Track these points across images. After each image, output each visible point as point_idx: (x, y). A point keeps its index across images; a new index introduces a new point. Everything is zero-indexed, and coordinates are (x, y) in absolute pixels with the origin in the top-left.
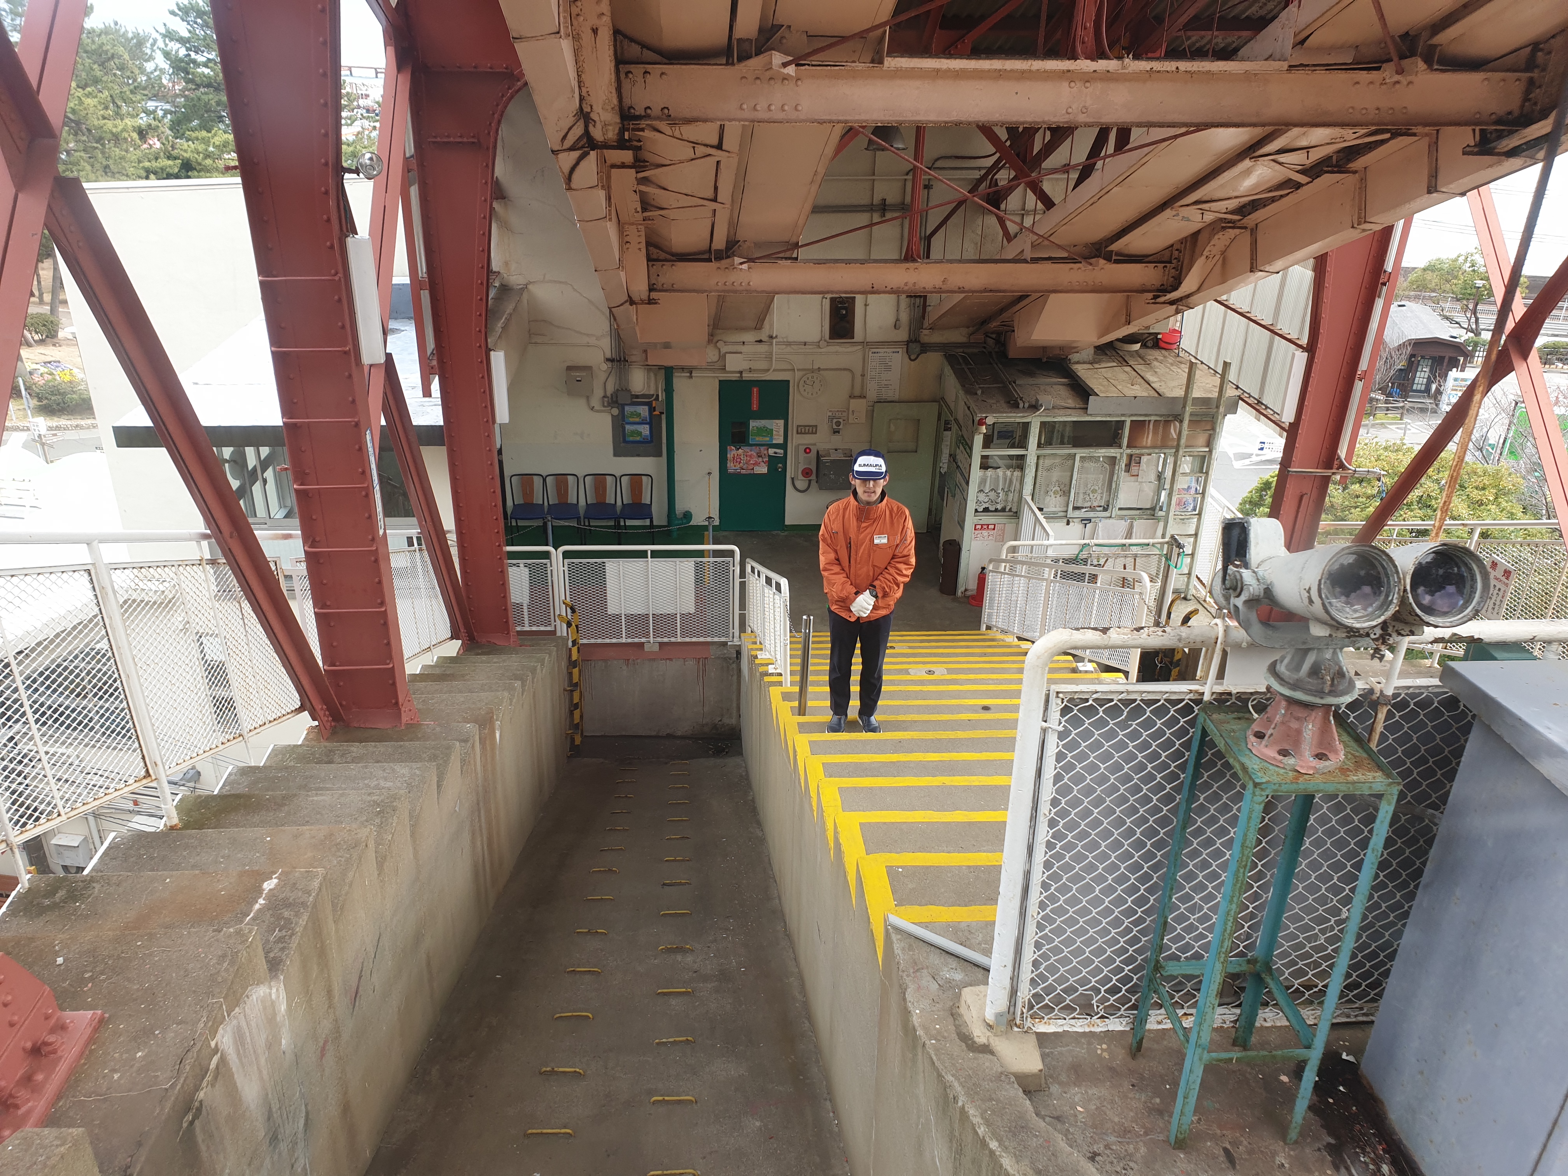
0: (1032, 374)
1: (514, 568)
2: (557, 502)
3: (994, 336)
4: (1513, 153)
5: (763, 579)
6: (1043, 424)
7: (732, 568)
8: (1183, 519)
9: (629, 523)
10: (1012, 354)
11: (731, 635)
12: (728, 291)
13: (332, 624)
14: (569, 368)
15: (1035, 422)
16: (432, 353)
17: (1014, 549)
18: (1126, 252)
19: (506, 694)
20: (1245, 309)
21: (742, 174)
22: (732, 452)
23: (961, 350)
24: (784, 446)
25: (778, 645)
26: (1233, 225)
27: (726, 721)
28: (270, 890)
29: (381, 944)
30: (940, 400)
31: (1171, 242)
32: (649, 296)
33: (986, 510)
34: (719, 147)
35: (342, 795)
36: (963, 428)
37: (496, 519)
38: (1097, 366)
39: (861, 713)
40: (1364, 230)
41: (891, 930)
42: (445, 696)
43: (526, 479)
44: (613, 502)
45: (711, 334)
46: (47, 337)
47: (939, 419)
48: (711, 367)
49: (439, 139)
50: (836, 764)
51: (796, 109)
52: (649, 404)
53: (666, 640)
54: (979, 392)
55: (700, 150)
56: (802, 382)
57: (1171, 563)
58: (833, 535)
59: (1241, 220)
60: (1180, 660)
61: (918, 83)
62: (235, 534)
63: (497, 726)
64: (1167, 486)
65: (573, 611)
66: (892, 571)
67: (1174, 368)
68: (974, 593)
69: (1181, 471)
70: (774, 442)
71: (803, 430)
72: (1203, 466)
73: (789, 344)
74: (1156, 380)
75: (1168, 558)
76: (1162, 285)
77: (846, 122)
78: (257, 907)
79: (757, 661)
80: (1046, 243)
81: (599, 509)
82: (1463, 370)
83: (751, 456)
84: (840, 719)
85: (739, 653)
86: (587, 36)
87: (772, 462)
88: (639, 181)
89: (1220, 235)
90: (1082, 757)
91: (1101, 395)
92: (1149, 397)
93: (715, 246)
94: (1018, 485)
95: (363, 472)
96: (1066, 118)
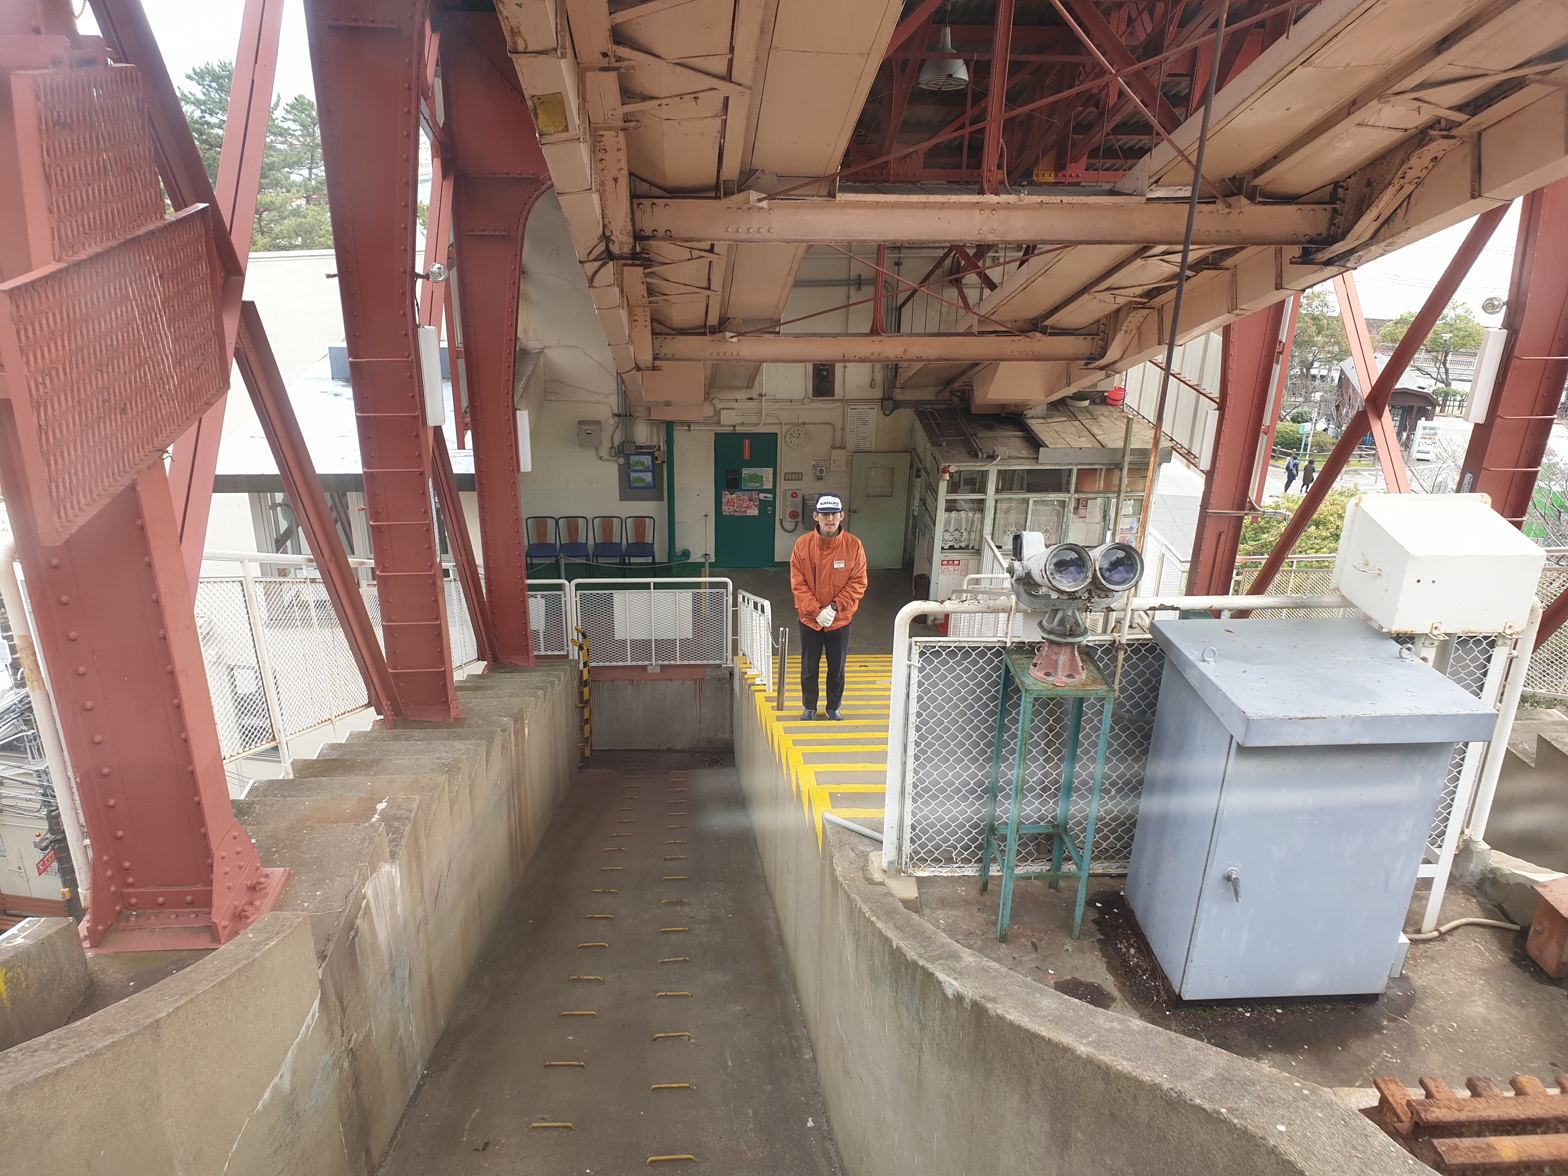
0: (990, 428)
1: (533, 599)
2: (568, 542)
3: (959, 394)
4: (1328, 263)
5: (751, 605)
6: (999, 471)
7: (725, 599)
9: (634, 560)
10: (974, 410)
11: (725, 658)
12: (721, 360)
14: (581, 423)
15: (993, 471)
16: (466, 411)
17: (977, 581)
18: (1059, 326)
19: (531, 699)
21: (730, 270)
22: (727, 497)
23: (930, 407)
24: (773, 491)
25: (763, 659)
26: (1143, 306)
27: (720, 736)
28: (382, 809)
29: (451, 867)
30: (912, 451)
31: (1095, 319)
32: (653, 364)
33: (951, 548)
34: (711, 251)
35: (417, 759)
36: (931, 476)
38: (1049, 420)
39: (828, 708)
40: (1238, 315)
41: (827, 823)
43: (540, 521)
44: (619, 542)
45: (708, 393)
47: (911, 467)
48: (707, 422)
49: (475, 233)
51: (769, 231)
52: (652, 454)
53: (666, 663)
54: (944, 444)
55: (696, 253)
56: (788, 436)
58: (801, 561)
59: (1149, 302)
61: (863, 211)
62: (333, 559)
63: (526, 724)
64: (1111, 527)
65: (584, 636)
66: (849, 589)
67: (1115, 421)
68: (942, 621)
69: (1123, 513)
70: (764, 487)
71: (789, 477)
72: (1142, 507)
73: (777, 401)
74: (1101, 432)
76: (1091, 353)
77: (808, 241)
78: (374, 820)
79: (746, 676)
81: (606, 548)
82: (1433, 420)
83: (743, 500)
84: (810, 713)
85: (731, 674)
86: (610, 183)
87: (763, 505)
88: (646, 275)
89: (1134, 313)
90: (934, 685)
91: (1051, 446)
92: (1094, 448)
93: (710, 322)
94: (979, 525)
95: (425, 512)
96: (978, 237)
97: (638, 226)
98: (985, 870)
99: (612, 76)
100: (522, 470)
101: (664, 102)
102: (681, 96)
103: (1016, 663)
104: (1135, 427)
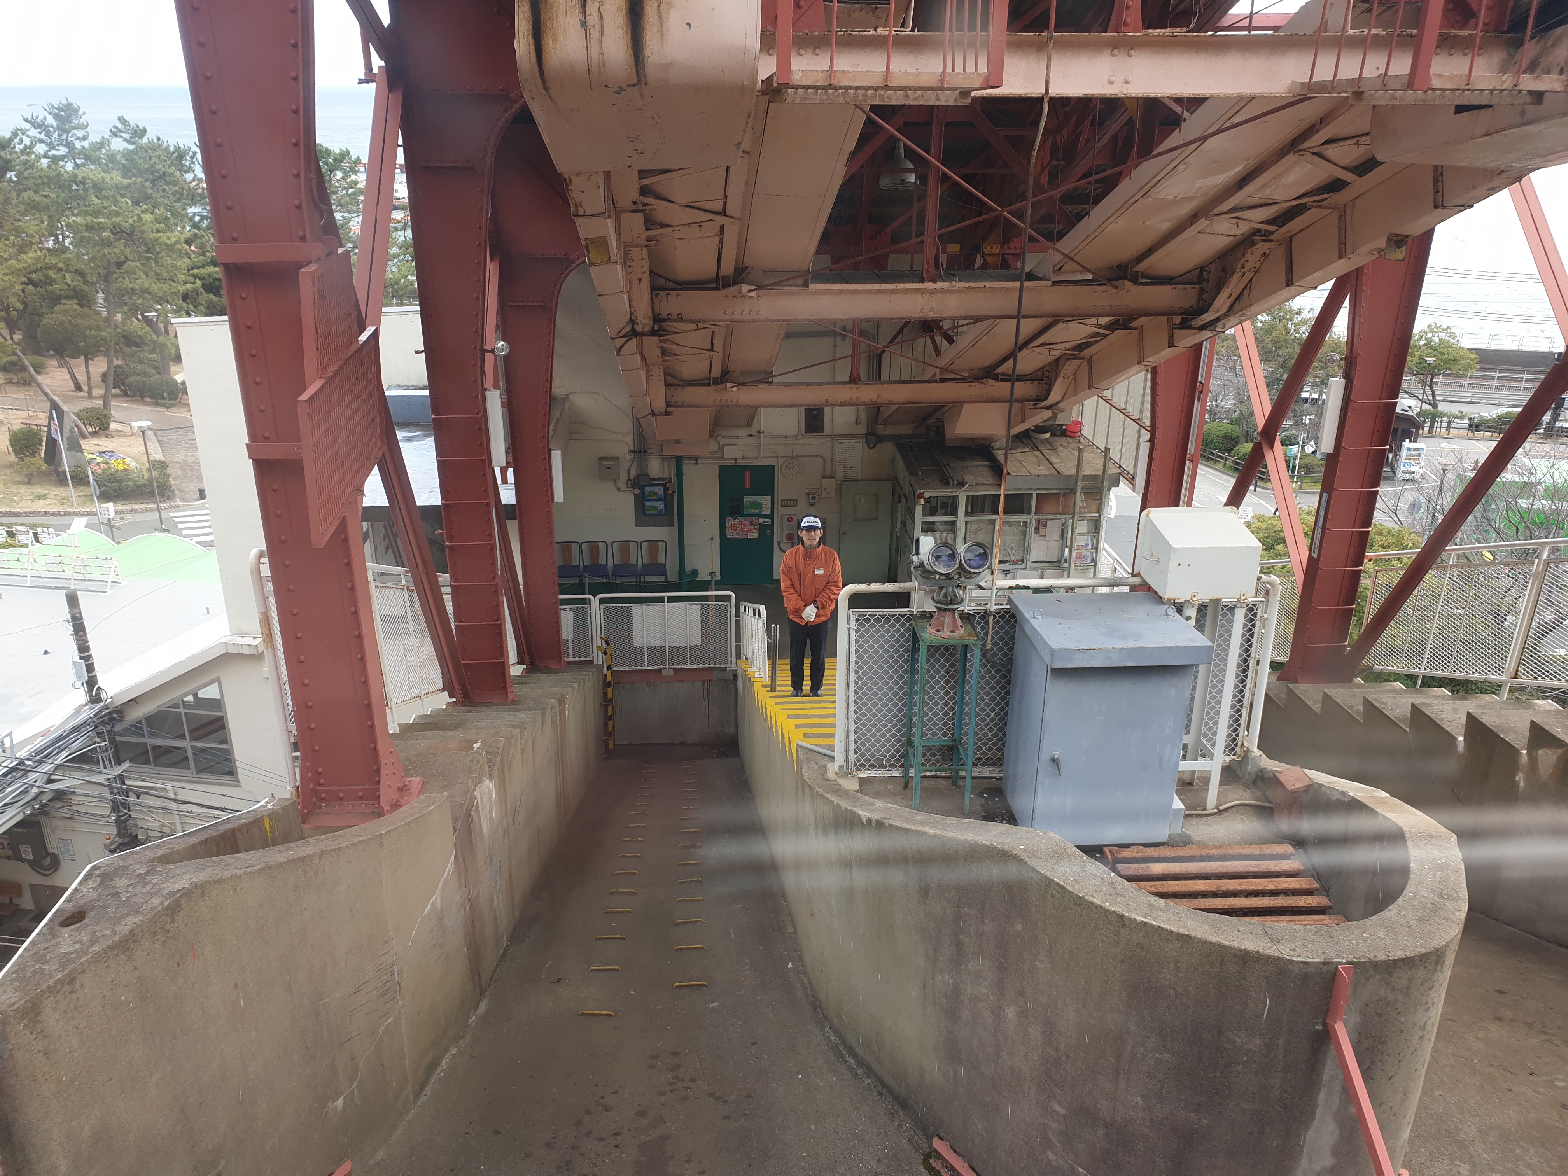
0: (962, 459)
1: (564, 611)
2: (590, 563)
3: (934, 429)
4: (1202, 328)
5: (750, 612)
6: (968, 497)
7: (729, 609)
8: (1083, 569)
9: (648, 579)
10: (947, 443)
11: (730, 662)
12: (723, 405)
13: (465, 633)
14: (601, 459)
15: (962, 496)
18: (1009, 373)
21: (729, 338)
22: (730, 522)
23: (908, 440)
24: (771, 516)
26: (1075, 357)
27: (727, 730)
30: (894, 480)
31: (1038, 367)
32: (666, 410)
36: (909, 501)
37: (553, 576)
38: (1013, 451)
40: (1146, 366)
43: (566, 545)
44: (635, 563)
45: (712, 431)
46: (100, 429)
47: (894, 494)
48: (712, 456)
51: (758, 314)
52: (664, 485)
53: (679, 667)
54: (920, 473)
55: (701, 326)
56: (784, 467)
58: (789, 569)
59: (1077, 354)
61: (831, 297)
63: (567, 708)
64: (1068, 544)
65: (607, 643)
66: (828, 591)
67: (1074, 452)
69: (1078, 531)
70: (763, 513)
71: (786, 503)
72: (1096, 526)
73: (774, 437)
74: (1058, 461)
76: (1037, 396)
77: (789, 321)
79: (747, 674)
80: (950, 368)
81: (623, 569)
82: (1419, 441)
83: (745, 525)
85: (736, 676)
87: (763, 529)
88: (661, 341)
89: (1069, 363)
90: (867, 641)
91: (1013, 474)
92: (1051, 475)
93: (713, 375)
95: (489, 535)
96: (921, 315)
97: (657, 310)
98: (906, 772)
99: (639, 216)
100: (556, 500)
101: (677, 229)
102: (689, 225)
103: (919, 624)
104: (1086, 455)
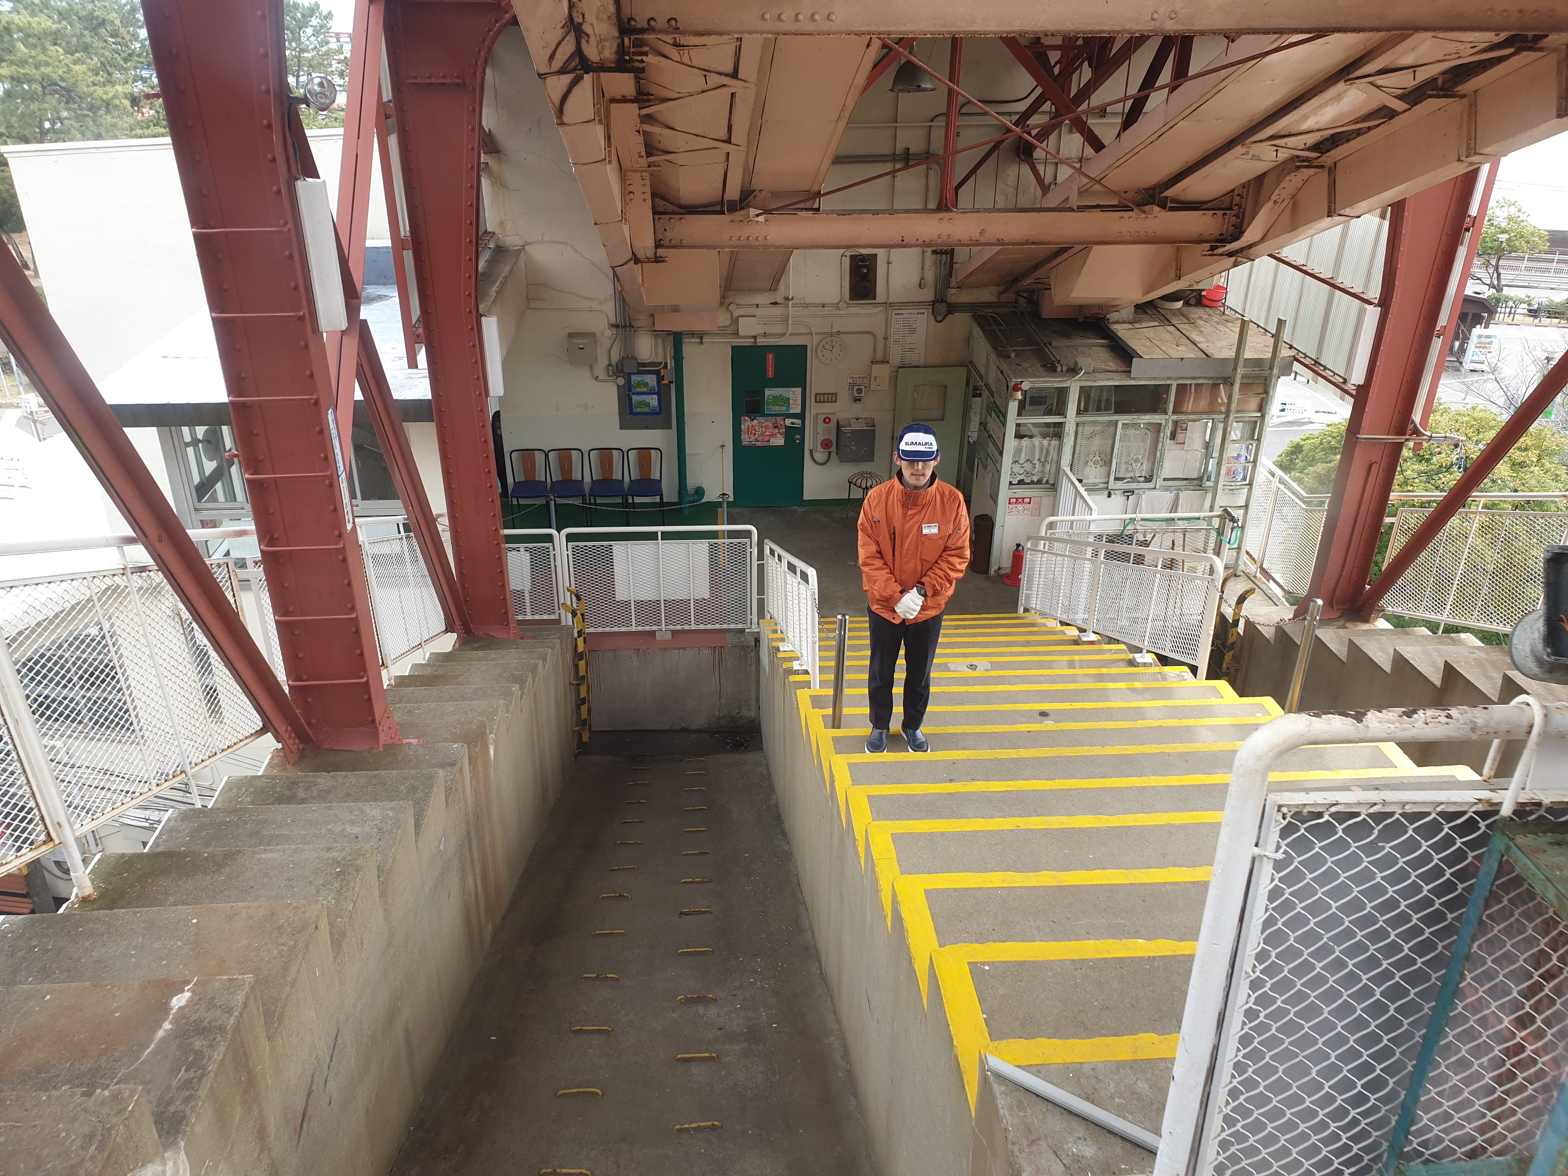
0: (1067, 335)
1: (514, 553)
2: (560, 479)
3: (1025, 295)
5: (785, 564)
6: (1082, 388)
7: (749, 550)
8: (1232, 490)
9: (638, 500)
10: (1045, 315)
11: (749, 621)
12: (743, 247)
13: (297, 632)
14: (571, 335)
15: (1074, 387)
16: (418, 320)
17: (1051, 526)
18: (1182, 198)
19: (501, 702)
20: (1300, 262)
21: (760, 109)
22: (747, 423)
23: (991, 310)
24: (802, 416)
25: (804, 639)
26: (1308, 163)
27: (744, 713)
28: (180, 1008)
29: (339, 1042)
30: (968, 365)
31: (1232, 187)
32: (655, 253)
33: (1021, 482)
34: (735, 75)
36: (996, 395)
37: (492, 501)
38: (1137, 325)
39: (905, 726)
40: (1471, 164)
41: (992, 1078)
42: (433, 705)
43: (527, 454)
44: (620, 478)
45: (723, 297)
47: (967, 384)
48: (722, 332)
49: (419, 80)
50: (883, 797)
51: (828, 18)
52: (657, 373)
53: (679, 627)
54: (1013, 355)
55: (714, 79)
56: (820, 348)
57: (1223, 538)
58: (875, 524)
59: (1319, 157)
60: (1233, 643)
63: (491, 741)
64: (1216, 454)
65: (578, 598)
66: (944, 565)
67: (1220, 327)
68: (1009, 571)
69: (1231, 438)
70: (791, 412)
71: (822, 398)
72: (1254, 432)
73: (806, 306)
74: (1202, 340)
75: (1220, 532)
76: (1222, 234)
78: (161, 1034)
79: (780, 655)
80: (1097, 187)
81: (606, 485)
82: (1486, 327)
83: (766, 427)
84: (881, 733)
85: (757, 641)
87: (790, 433)
88: (643, 119)
89: (1295, 174)
90: (1306, 893)
91: (1145, 357)
92: (1196, 358)
93: (728, 196)
94: (1055, 456)
95: (325, 460)
96: (1151, 26)
97: (626, 12)
100: (493, 393)
